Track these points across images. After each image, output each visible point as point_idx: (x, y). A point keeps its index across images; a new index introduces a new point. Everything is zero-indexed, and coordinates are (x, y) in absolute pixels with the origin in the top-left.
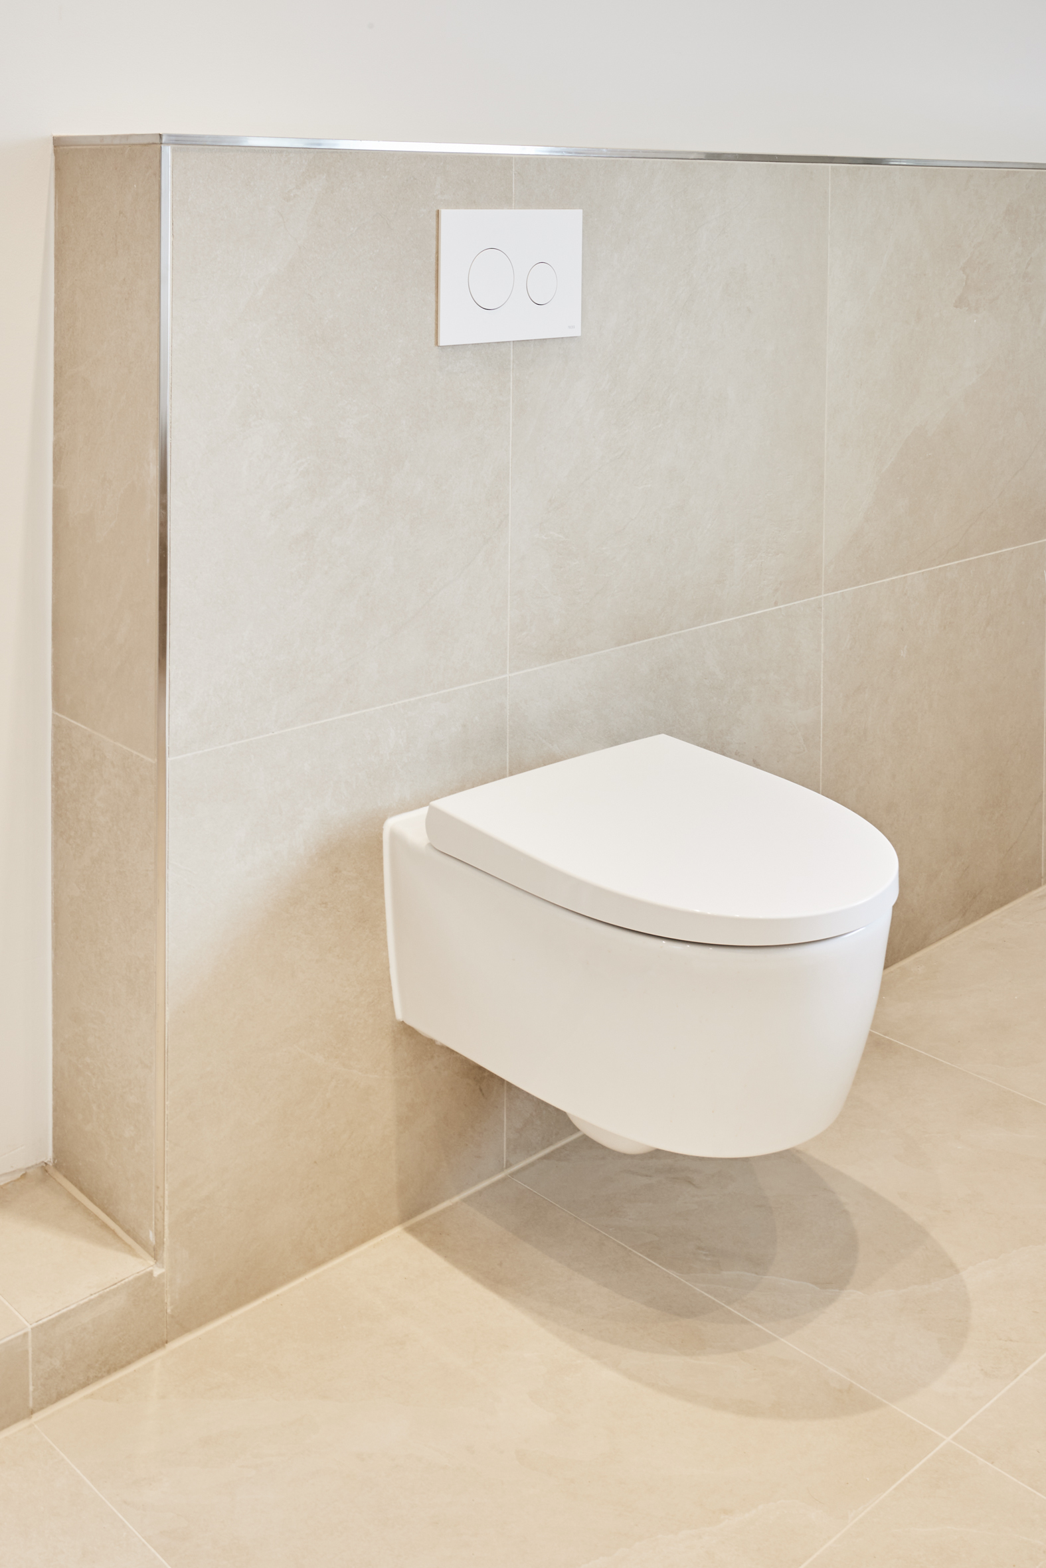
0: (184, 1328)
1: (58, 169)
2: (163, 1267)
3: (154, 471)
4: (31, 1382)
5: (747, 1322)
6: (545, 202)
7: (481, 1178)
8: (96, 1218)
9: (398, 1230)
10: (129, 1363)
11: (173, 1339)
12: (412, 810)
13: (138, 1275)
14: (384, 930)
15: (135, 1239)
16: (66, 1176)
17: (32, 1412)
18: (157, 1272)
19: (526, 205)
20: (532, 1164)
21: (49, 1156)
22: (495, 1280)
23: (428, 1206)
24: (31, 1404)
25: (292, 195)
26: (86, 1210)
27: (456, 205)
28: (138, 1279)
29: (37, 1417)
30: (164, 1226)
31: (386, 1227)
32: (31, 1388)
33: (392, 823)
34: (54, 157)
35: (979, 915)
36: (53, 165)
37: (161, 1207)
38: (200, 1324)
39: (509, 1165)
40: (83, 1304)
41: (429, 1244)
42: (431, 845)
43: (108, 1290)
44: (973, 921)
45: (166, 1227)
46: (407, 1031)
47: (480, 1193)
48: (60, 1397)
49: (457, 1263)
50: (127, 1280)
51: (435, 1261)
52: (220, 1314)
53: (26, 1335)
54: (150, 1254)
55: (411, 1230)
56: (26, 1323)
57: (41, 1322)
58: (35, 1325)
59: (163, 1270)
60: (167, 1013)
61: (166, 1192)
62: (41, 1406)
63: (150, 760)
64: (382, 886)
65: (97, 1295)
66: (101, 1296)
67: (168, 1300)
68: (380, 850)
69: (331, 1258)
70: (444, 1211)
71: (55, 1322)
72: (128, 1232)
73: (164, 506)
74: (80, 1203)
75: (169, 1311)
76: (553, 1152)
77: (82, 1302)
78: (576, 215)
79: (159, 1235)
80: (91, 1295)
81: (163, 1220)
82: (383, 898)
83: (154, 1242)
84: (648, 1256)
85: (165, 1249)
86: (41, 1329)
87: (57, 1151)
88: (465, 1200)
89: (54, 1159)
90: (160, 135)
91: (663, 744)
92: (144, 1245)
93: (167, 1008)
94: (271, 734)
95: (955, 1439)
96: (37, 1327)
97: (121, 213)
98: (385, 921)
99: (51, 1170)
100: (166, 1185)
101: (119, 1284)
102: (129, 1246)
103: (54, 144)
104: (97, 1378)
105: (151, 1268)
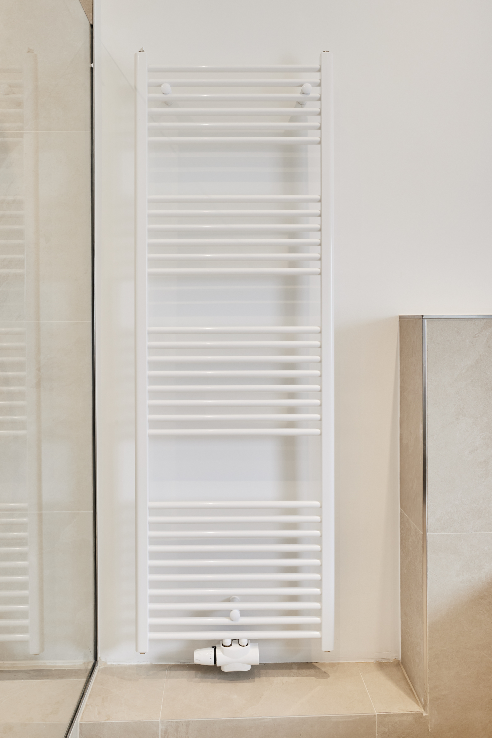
1: (400, 326)
2: (427, 713)
4: (377, 733)
8: (410, 686)
13: (417, 712)
15: (418, 698)
16: (404, 668)
18: (425, 714)
21: (400, 658)
25: (477, 336)
26: (407, 682)
28: (417, 714)
30: (427, 699)
34: (399, 322)
37: (426, 692)
40: (396, 714)
43: (405, 713)
45: (428, 700)
50: (412, 712)
53: (375, 715)
54: (423, 707)
56: (375, 711)
57: (380, 713)
59: (427, 715)
60: (427, 623)
61: (428, 687)
63: (421, 532)
65: (401, 713)
66: (403, 714)
67: (429, 726)
72: (417, 695)
74: (406, 679)
75: (429, 730)
77: (395, 713)
80: (399, 712)
81: (427, 697)
83: (423, 704)
85: (428, 708)
86: (381, 717)
89: (401, 660)
90: (422, 316)
92: (421, 703)
93: (428, 622)
94: (470, 533)
96: (379, 714)
99: (400, 664)
100: (428, 685)
101: (409, 712)
102: (417, 701)
103: (399, 318)
105: (422, 712)
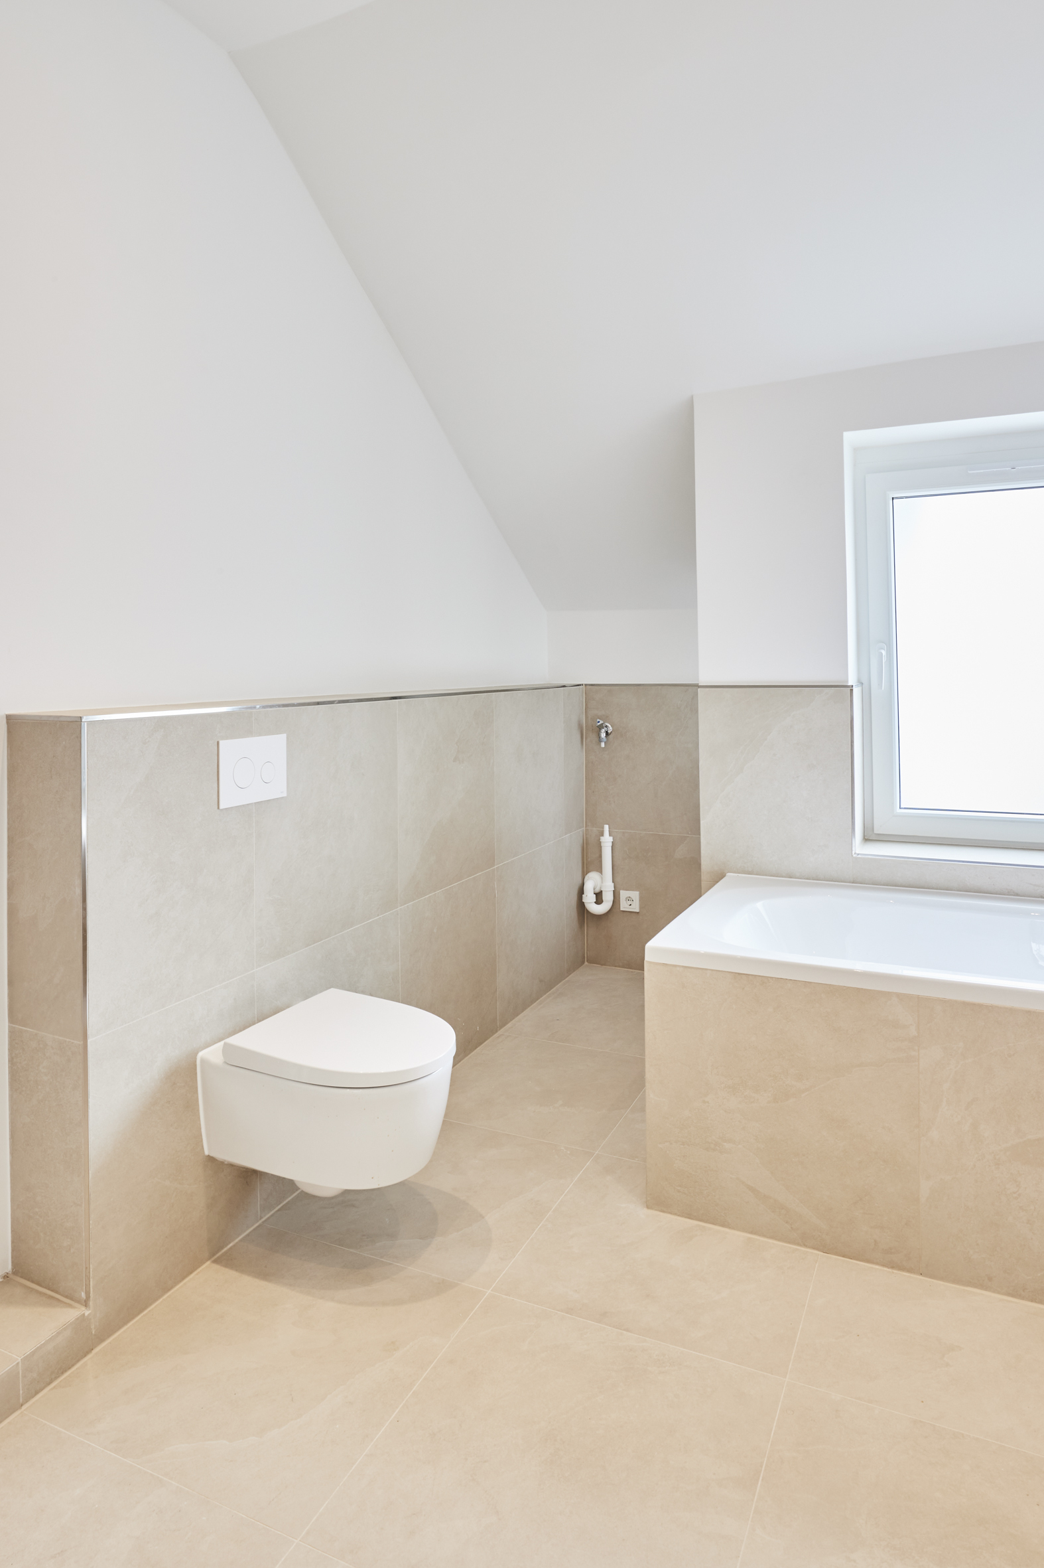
0: (101, 1340)
3: (79, 891)
4: (21, 1389)
5: (392, 1264)
6: (269, 732)
7: (248, 1227)
8: (45, 1294)
9: (208, 1263)
10: (73, 1365)
11: (95, 1347)
12: (210, 1046)
13: (76, 1317)
14: (198, 1110)
15: (71, 1299)
16: (22, 1277)
17: (22, 1405)
18: (87, 1313)
19: (260, 735)
20: (272, 1215)
21: (9, 1268)
22: (264, 1275)
23: (222, 1248)
24: (21, 1400)
25: (147, 741)
26: (37, 1292)
27: (227, 738)
28: (77, 1319)
29: (24, 1407)
30: (90, 1288)
31: (202, 1263)
32: (21, 1392)
33: (201, 1054)
34: (6, 726)
35: (472, 1051)
36: (6, 729)
37: (87, 1279)
38: (109, 1336)
39: (261, 1218)
40: (47, 1340)
41: (226, 1266)
42: (225, 1063)
43: (61, 1329)
44: (469, 1054)
45: (92, 1289)
46: (211, 1159)
47: (248, 1235)
48: (37, 1393)
49: (242, 1272)
50: (71, 1322)
51: (231, 1274)
52: (120, 1328)
53: (18, 1363)
54: (81, 1304)
55: (215, 1262)
56: (17, 1358)
57: (25, 1355)
58: (22, 1357)
59: (90, 1311)
61: (91, 1269)
62: (26, 1401)
63: (79, 1043)
64: (197, 1088)
65: (54, 1333)
66: (58, 1333)
67: (93, 1327)
68: (196, 1069)
69: (175, 1286)
70: (231, 1248)
71: (33, 1353)
72: (66, 1297)
73: (85, 909)
74: (32, 1290)
75: (93, 1332)
76: (282, 1207)
78: (282, 738)
79: (88, 1294)
80: (52, 1334)
81: (90, 1285)
82: (197, 1094)
83: (85, 1298)
84: (339, 1245)
85: (91, 1301)
86: (26, 1359)
87: (15, 1264)
88: (241, 1241)
89: (13, 1269)
91: (333, 993)
92: (78, 1301)
95: (492, 1290)
96: (24, 1358)
97: (54, 756)
98: (198, 1105)
99: (11, 1276)
100: (91, 1266)
101: (66, 1325)
102: (68, 1304)
103: (7, 718)
104: (56, 1378)
105: (84, 1312)
